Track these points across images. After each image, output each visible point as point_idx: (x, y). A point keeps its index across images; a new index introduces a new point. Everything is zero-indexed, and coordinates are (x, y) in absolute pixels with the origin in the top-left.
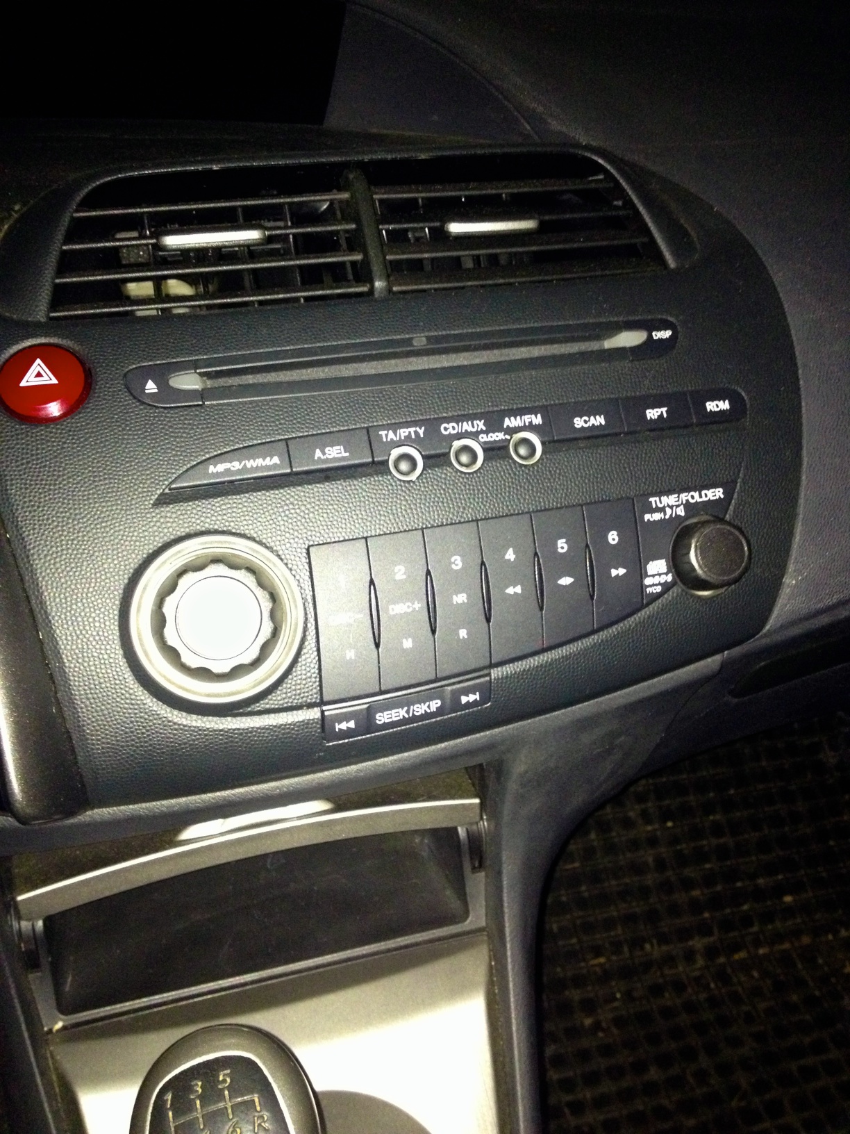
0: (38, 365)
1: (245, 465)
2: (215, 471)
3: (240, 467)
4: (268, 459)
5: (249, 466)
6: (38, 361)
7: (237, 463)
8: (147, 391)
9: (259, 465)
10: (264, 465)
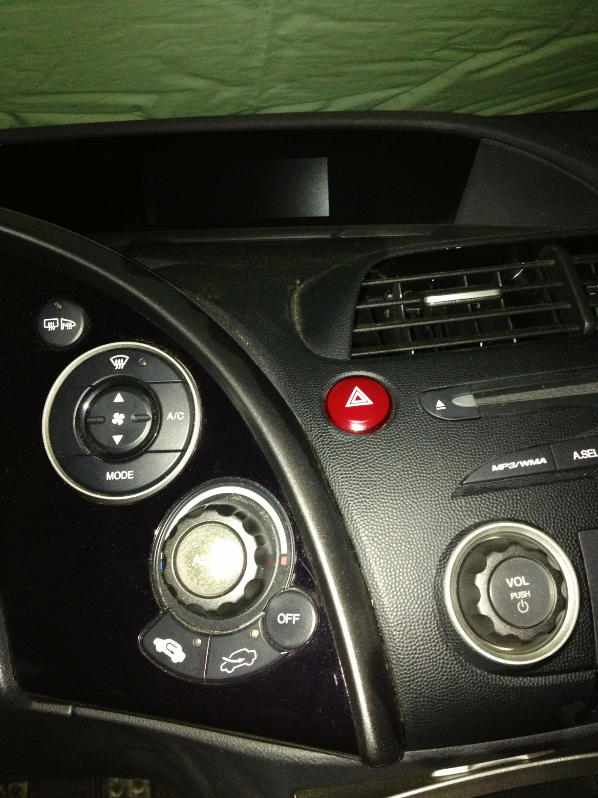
0: (357, 391)
1: (519, 465)
2: (497, 470)
3: (516, 466)
4: (537, 460)
5: (522, 465)
6: (357, 388)
7: (514, 463)
8: (437, 409)
9: (531, 465)
10: (534, 464)
